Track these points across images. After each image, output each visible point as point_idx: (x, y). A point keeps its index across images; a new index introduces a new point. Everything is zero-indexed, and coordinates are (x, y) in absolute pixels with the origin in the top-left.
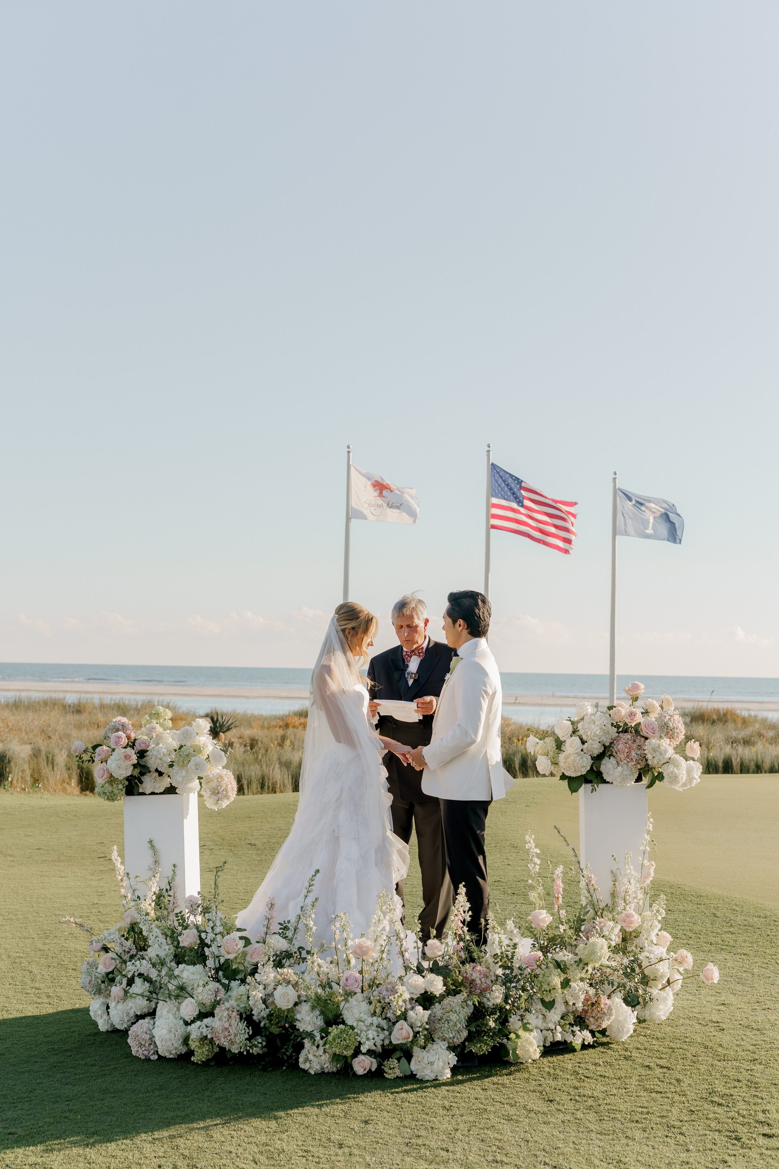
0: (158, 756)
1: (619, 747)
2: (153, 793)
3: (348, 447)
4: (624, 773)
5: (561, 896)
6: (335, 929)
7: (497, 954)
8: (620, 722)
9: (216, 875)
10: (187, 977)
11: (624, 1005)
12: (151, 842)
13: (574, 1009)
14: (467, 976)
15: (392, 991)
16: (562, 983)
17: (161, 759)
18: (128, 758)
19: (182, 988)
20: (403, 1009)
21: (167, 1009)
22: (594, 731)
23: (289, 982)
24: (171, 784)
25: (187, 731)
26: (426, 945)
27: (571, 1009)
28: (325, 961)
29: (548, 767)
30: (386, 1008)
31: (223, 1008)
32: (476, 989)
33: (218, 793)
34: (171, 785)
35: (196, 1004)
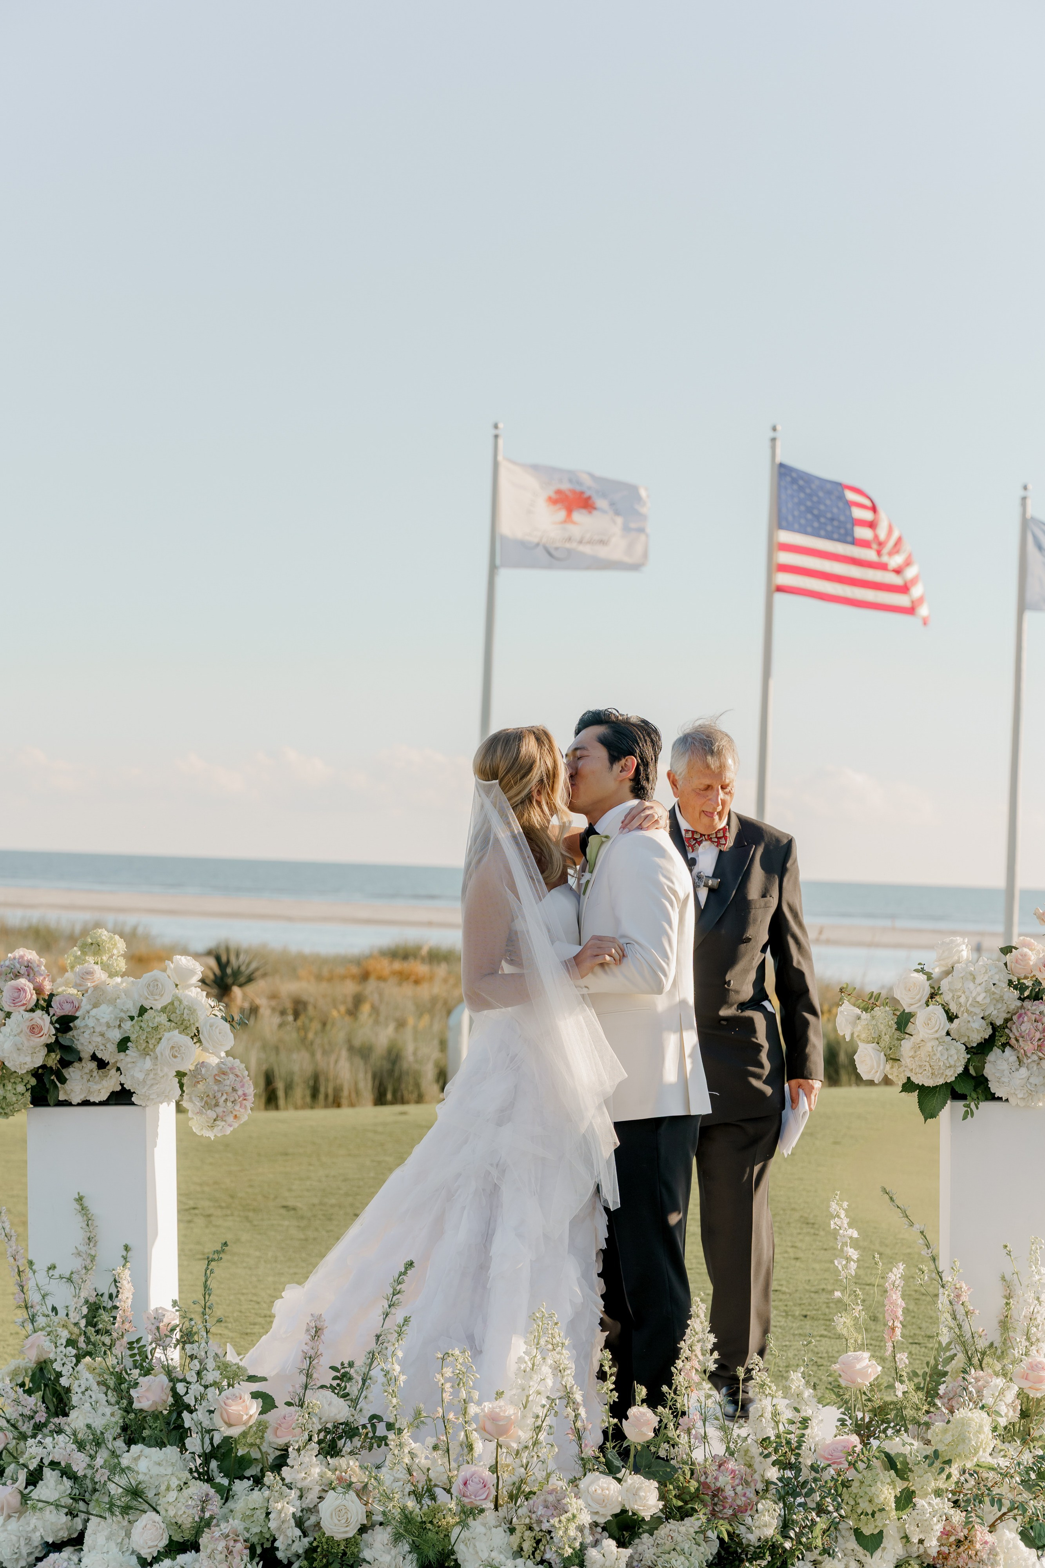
0: (98, 1029)
1: (1023, 1028)
2: (86, 1103)
3: (496, 426)
4: (1031, 1080)
5: (899, 1325)
6: (443, 1381)
7: (768, 1438)
8: (1026, 978)
9: (207, 1268)
10: (146, 1471)
11: (1021, 1544)
12: (80, 1199)
13: (922, 1550)
14: (708, 1481)
15: (556, 1508)
16: (898, 1500)
17: (102, 1035)
18: (36, 1030)
19: (135, 1493)
20: (577, 1545)
21: (106, 1533)
22: (974, 994)
23: (350, 1485)
24: (122, 1085)
25: (156, 980)
26: (627, 1418)
27: (915, 1550)
28: (423, 1444)
29: (879, 1066)
30: (544, 1541)
31: (217, 1534)
32: (724, 1508)
33: (217, 1105)
34: (123, 1089)
35: (163, 1526)
